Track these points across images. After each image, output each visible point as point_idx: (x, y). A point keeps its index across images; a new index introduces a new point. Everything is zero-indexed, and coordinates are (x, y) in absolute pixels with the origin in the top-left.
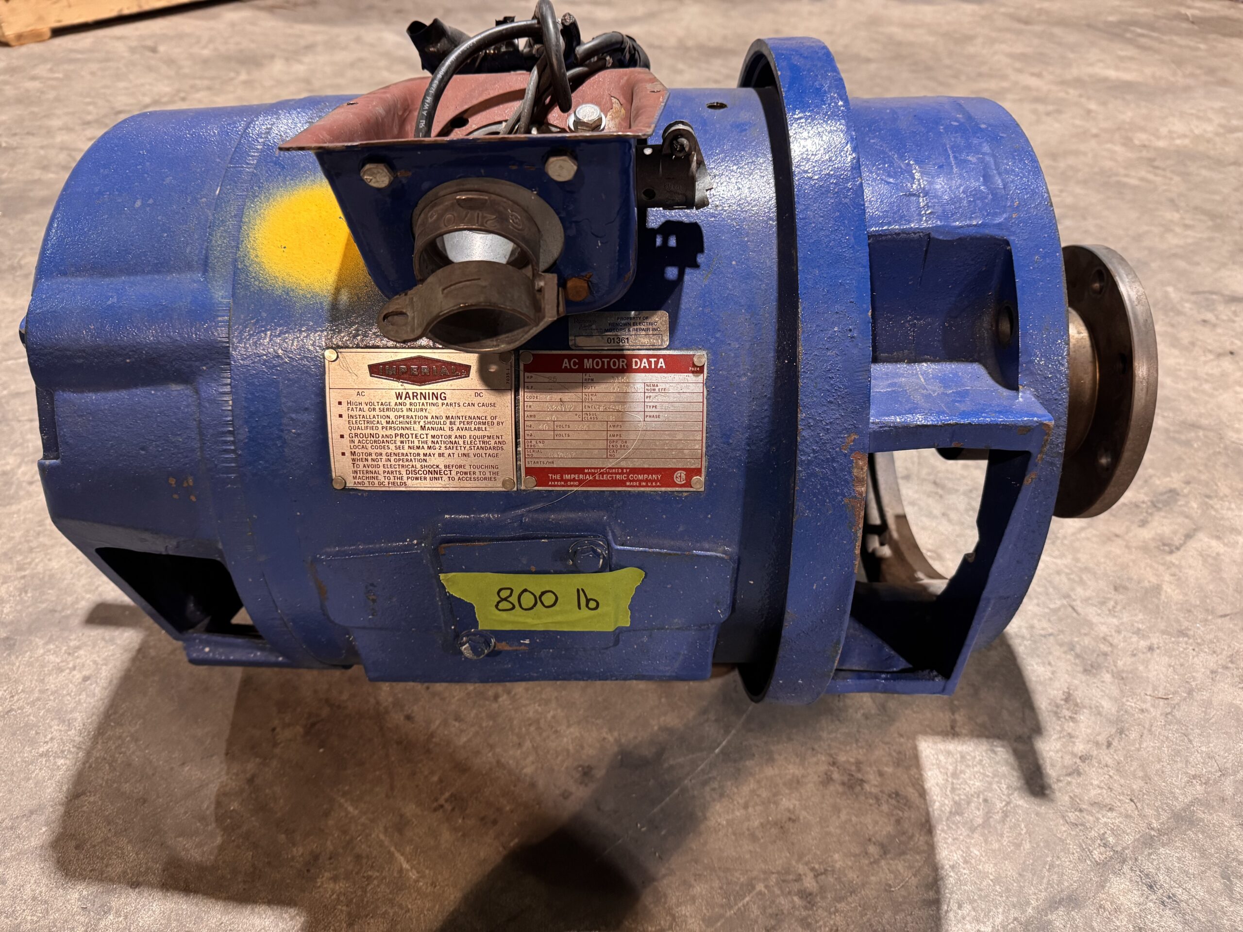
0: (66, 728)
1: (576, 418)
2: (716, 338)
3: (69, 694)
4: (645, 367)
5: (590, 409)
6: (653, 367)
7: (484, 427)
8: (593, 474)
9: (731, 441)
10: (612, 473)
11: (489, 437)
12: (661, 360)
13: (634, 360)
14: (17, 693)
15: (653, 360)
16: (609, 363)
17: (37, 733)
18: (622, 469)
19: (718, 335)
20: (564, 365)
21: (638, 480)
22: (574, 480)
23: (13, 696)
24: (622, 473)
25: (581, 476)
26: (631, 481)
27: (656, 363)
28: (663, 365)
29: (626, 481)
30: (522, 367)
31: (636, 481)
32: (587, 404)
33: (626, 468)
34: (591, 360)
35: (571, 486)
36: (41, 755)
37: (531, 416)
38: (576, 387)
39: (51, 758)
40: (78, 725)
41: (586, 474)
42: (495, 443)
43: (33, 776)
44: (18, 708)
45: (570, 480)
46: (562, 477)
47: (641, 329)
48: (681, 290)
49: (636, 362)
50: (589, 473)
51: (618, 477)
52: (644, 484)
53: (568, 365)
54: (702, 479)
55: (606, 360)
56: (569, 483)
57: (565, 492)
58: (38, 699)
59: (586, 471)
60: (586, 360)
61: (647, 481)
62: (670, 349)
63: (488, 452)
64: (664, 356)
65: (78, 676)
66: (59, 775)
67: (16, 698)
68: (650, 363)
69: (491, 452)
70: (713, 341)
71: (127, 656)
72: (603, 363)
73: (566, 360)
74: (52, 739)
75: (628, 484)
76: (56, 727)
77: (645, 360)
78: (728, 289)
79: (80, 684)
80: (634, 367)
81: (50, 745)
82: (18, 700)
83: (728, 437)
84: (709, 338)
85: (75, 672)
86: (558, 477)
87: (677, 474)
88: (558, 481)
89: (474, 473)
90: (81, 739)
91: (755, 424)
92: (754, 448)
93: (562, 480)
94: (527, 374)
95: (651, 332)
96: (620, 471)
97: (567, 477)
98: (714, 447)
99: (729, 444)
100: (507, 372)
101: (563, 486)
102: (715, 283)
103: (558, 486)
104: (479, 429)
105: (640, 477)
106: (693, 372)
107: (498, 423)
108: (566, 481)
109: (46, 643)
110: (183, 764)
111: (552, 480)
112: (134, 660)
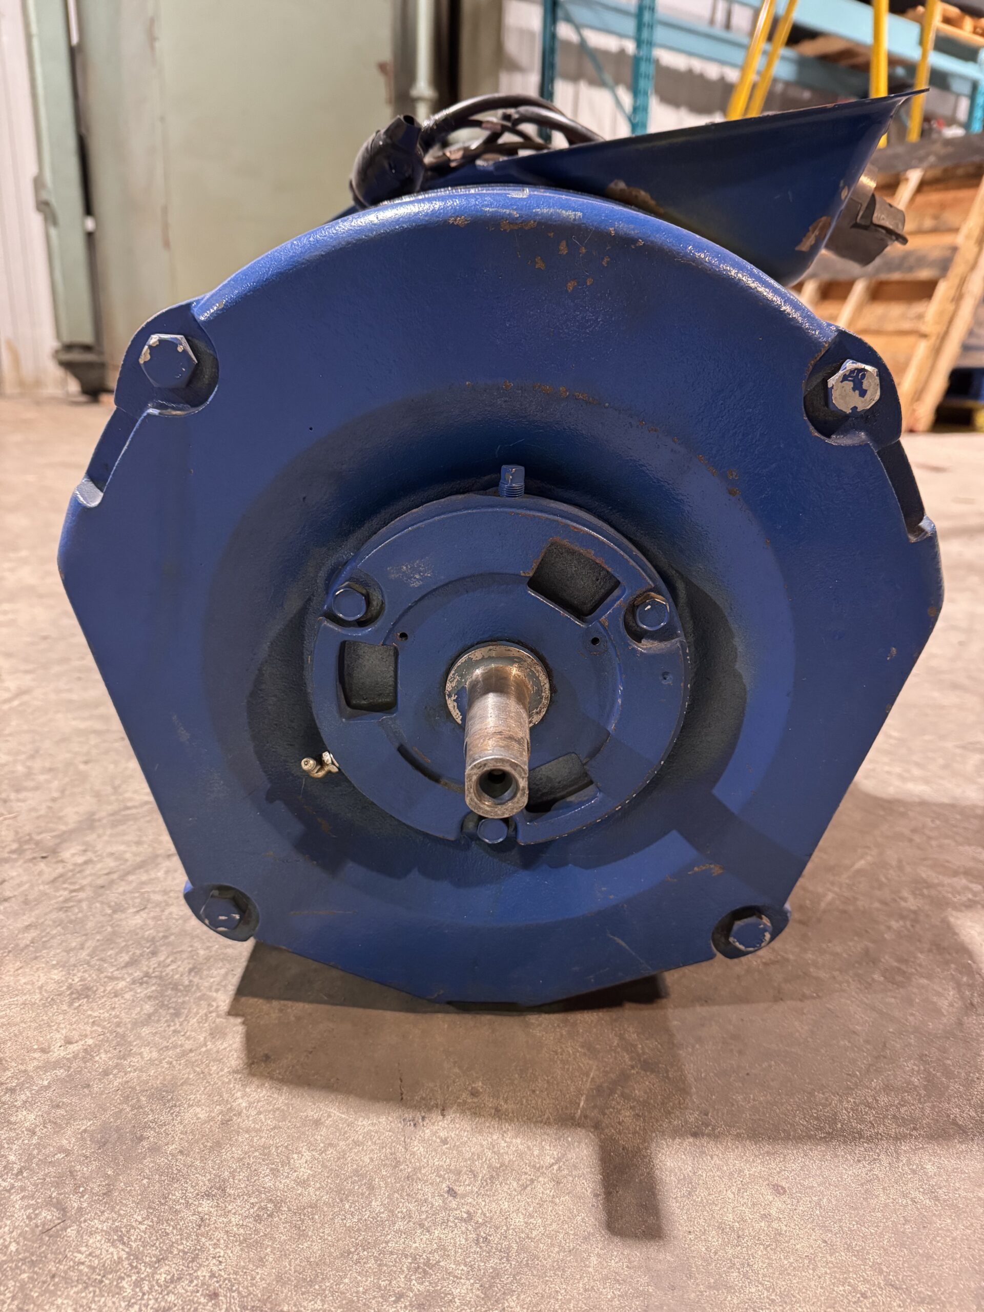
0: (876, 1183)
3: (818, 1204)
14: (855, 1289)
17: (907, 1221)
23: (864, 1295)
36: (937, 1199)
39: (932, 1182)
40: (861, 1170)
43: (970, 1195)
44: (881, 1272)
58: (849, 1248)
65: (777, 1205)
66: (950, 1163)
67: (862, 1288)
71: (711, 1147)
74: (905, 1196)
76: (883, 1198)
79: (791, 1196)
81: (914, 1194)
82: (865, 1281)
85: (773, 1212)
90: (882, 1156)
109: (730, 1289)
110: (854, 1032)
112: (715, 1136)
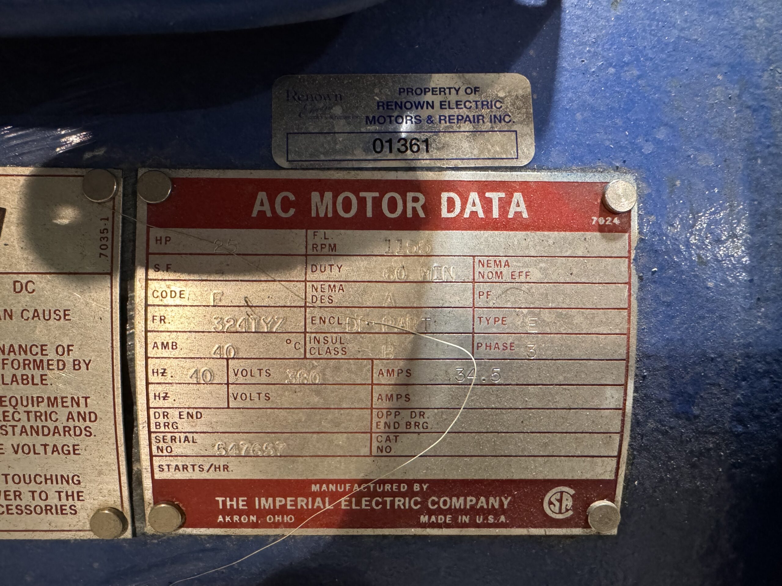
1: (289, 351)
2: (658, 143)
4: (474, 214)
5: (325, 327)
6: (496, 214)
7: (38, 373)
8: (334, 496)
9: (696, 411)
10: (384, 494)
11: (53, 402)
12: (518, 196)
13: (445, 196)
15: (495, 196)
16: (377, 202)
18: (410, 483)
19: (661, 134)
20: (257, 208)
21: (450, 511)
22: (283, 511)
24: (410, 494)
25: (301, 502)
26: (430, 513)
27: (505, 204)
28: (523, 208)
29: (419, 512)
30: (142, 211)
31: (444, 512)
32: (317, 313)
33: (421, 482)
34: (328, 195)
35: (276, 525)
37: (165, 346)
38: (288, 267)
41: (315, 495)
42: (70, 417)
45: (273, 512)
46: (250, 503)
47: (461, 119)
48: (557, 27)
49: (451, 203)
50: (322, 495)
51: (399, 502)
52: (466, 519)
53: (267, 208)
54: (617, 505)
55: (369, 196)
56: (269, 519)
57: (260, 540)
59: (315, 488)
60: (315, 196)
61: (473, 511)
62: (540, 169)
63: (50, 440)
64: (524, 186)
68: (487, 204)
69: (60, 440)
70: (648, 149)
72: (362, 202)
73: (262, 196)
75: (424, 519)
77: (474, 196)
78: (674, 26)
80: (445, 213)
83: (690, 400)
84: (640, 140)
86: (241, 503)
87: (552, 495)
88: (240, 513)
89: (18, 495)
91: (761, 367)
92: (753, 427)
93: (251, 510)
94: (156, 232)
95: (488, 125)
96: (404, 488)
97: (265, 503)
98: (651, 424)
99: (691, 418)
100: (102, 225)
101: (254, 525)
102: (641, 14)
103: (240, 525)
104: (25, 380)
105: (457, 503)
106: (602, 229)
107: (76, 365)
108: (262, 513)
111: (225, 512)
